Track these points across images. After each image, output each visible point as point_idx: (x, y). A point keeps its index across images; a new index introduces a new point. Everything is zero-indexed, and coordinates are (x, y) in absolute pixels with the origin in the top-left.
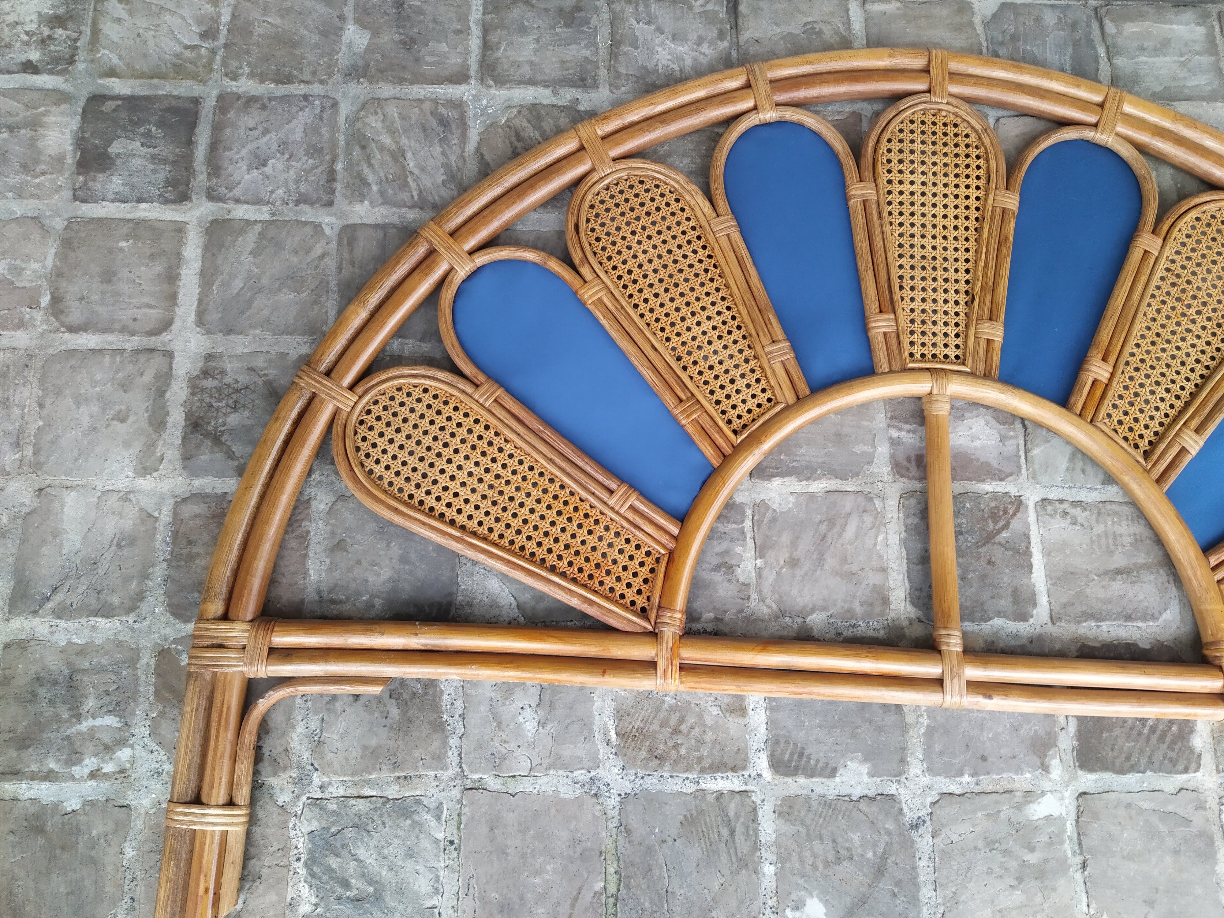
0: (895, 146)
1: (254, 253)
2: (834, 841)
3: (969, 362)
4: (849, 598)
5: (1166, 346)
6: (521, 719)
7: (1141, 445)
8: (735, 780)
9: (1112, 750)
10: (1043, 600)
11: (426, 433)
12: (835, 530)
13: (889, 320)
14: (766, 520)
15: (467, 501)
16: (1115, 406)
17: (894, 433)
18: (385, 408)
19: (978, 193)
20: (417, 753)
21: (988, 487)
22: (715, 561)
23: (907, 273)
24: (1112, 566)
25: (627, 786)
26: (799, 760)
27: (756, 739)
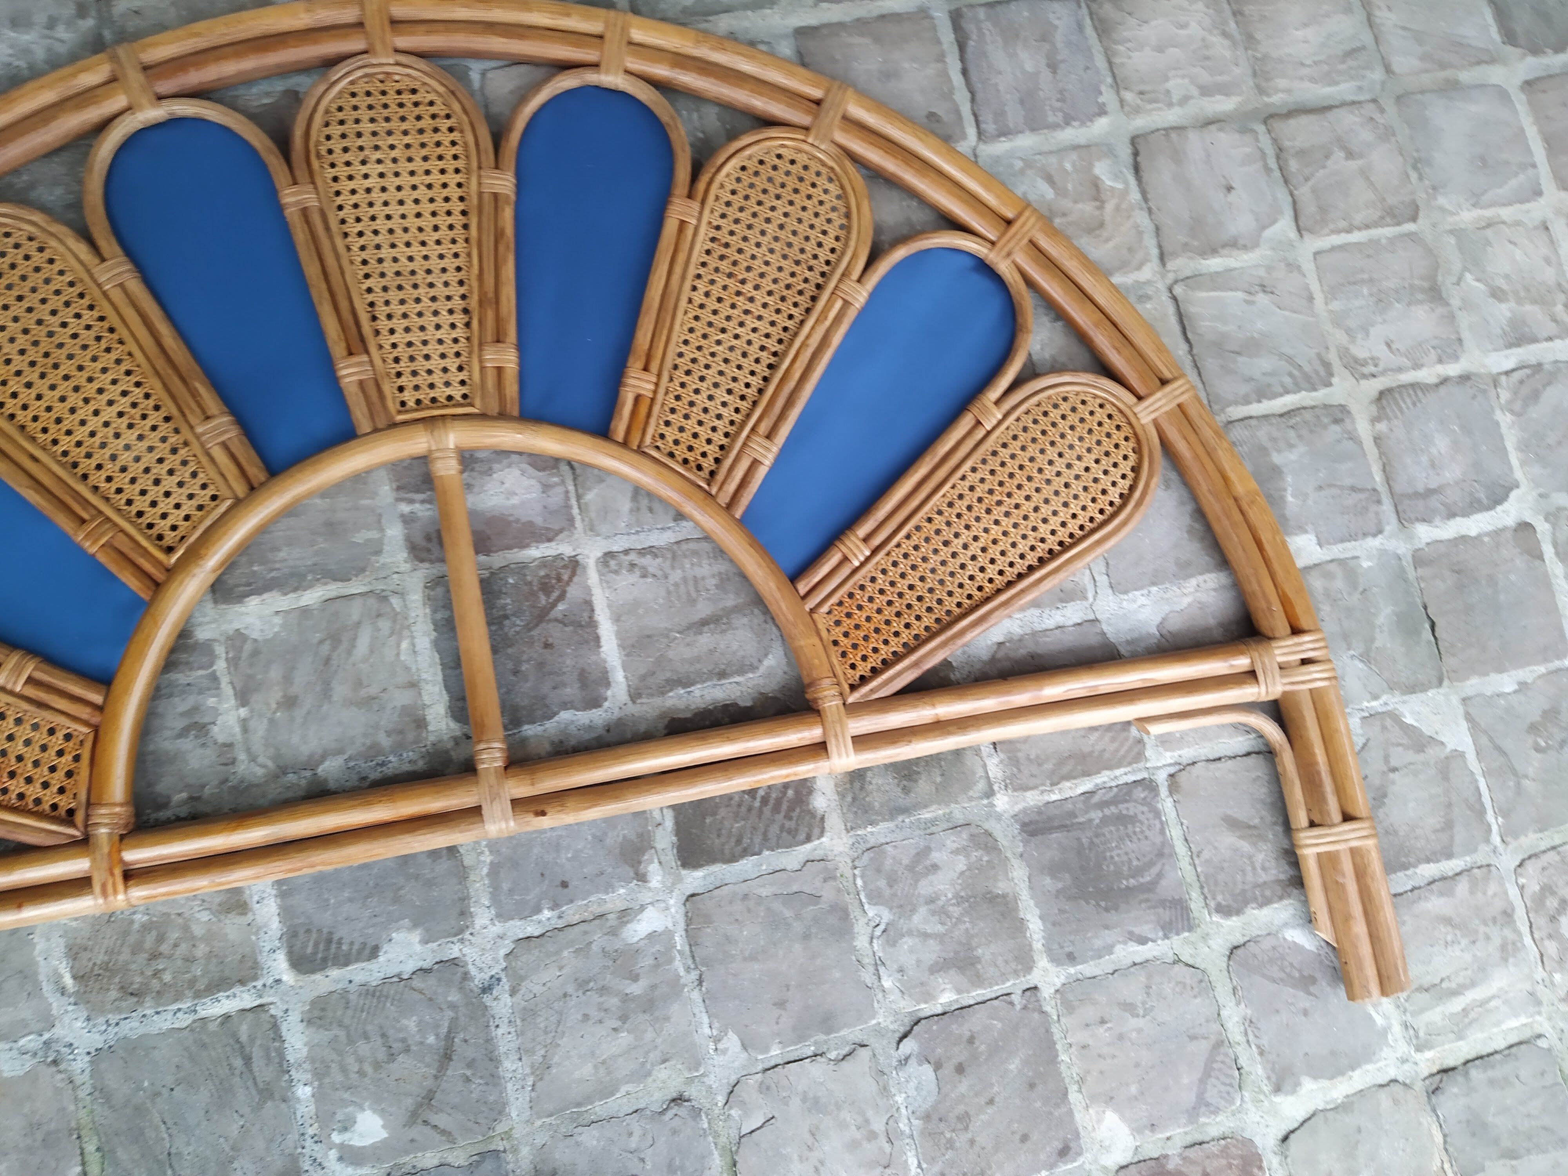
0: (335, 130)
2: (384, 1036)
3: (478, 402)
4: (371, 730)
5: (721, 336)
7: (705, 465)
8: (246, 996)
9: (719, 836)
10: (618, 677)
12: (343, 648)
13: (361, 364)
14: (244, 655)
16: (667, 423)
17: (405, 508)
19: (458, 178)
21: (536, 552)
22: (180, 724)
23: (378, 297)
24: (696, 617)
25: (97, 1040)
26: (327, 949)
27: (266, 937)
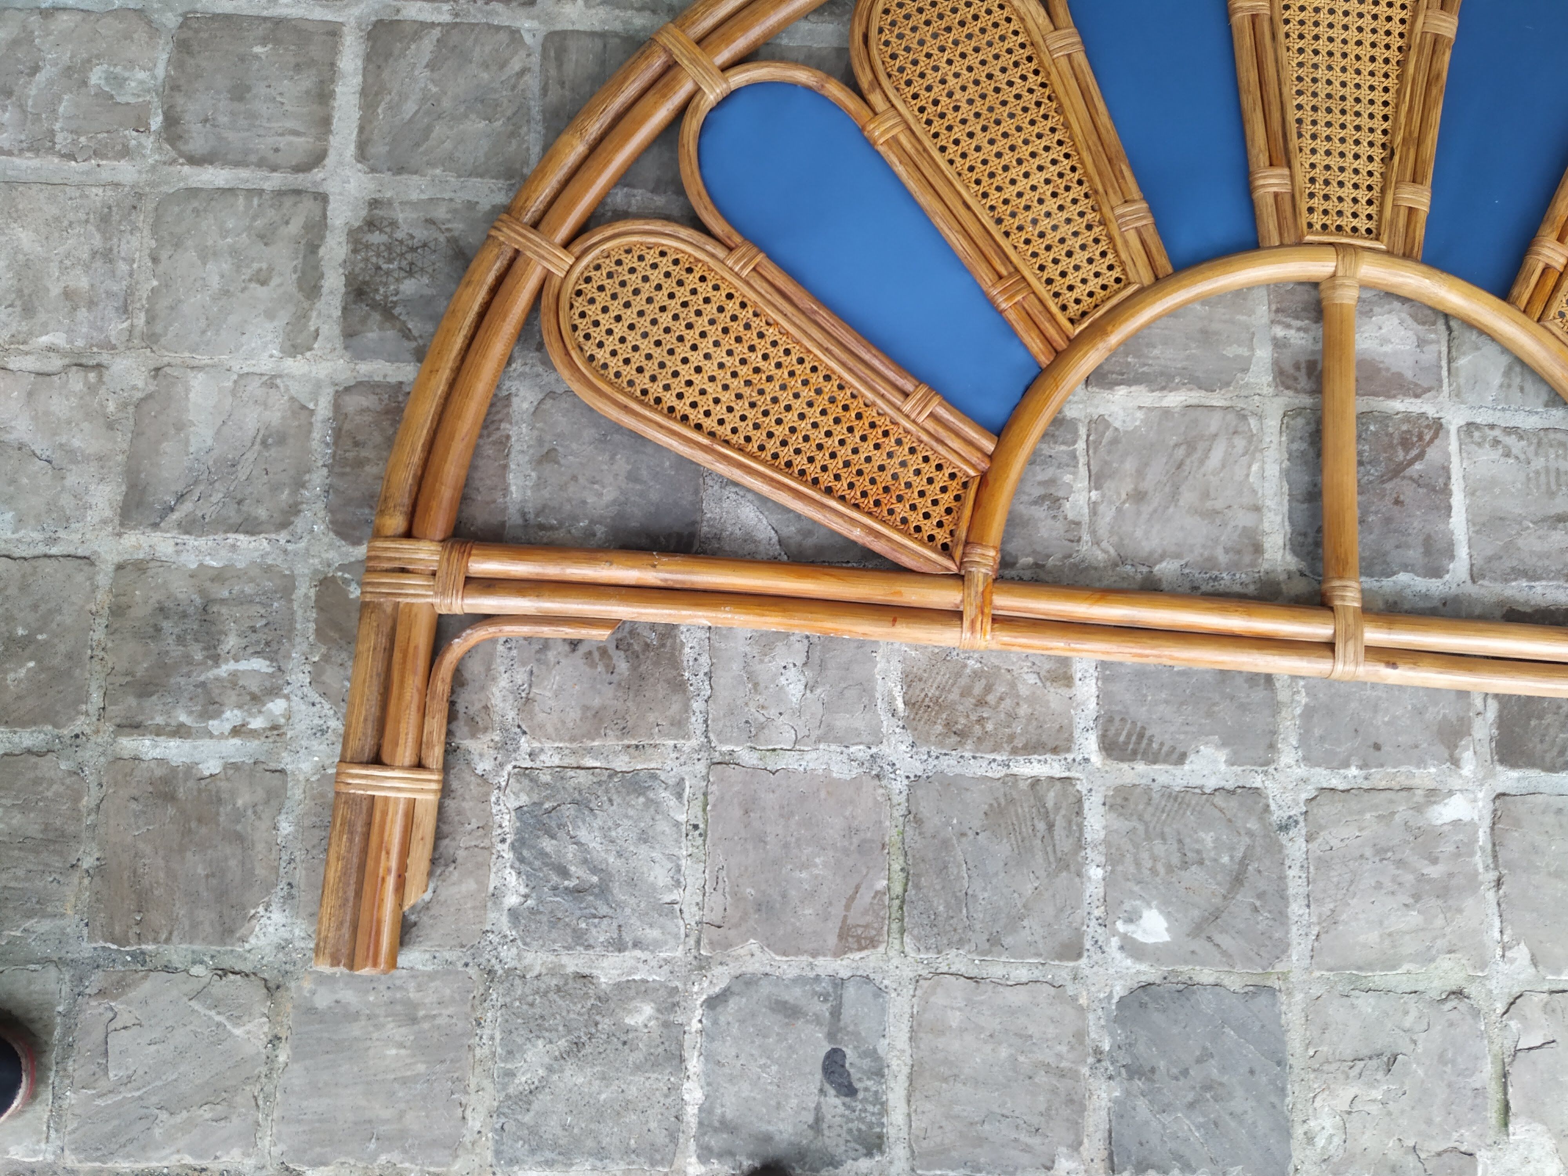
1: (431, 66)
2: (1180, 841)
3: (1385, 237)
4: (1210, 543)
6: (782, 680)
8: (1056, 765)
9: (1542, 741)
10: (1462, 552)
11: (663, 309)
12: (1196, 456)
13: (1282, 176)
14: (1105, 441)
15: (717, 401)
17: (1279, 332)
18: (610, 275)
19: (1403, 14)
20: (651, 717)
21: (1399, 405)
22: (1037, 492)
23: (1307, 115)
24: (1553, 512)
25: (917, 768)
26: (1138, 743)
27: (1083, 715)
